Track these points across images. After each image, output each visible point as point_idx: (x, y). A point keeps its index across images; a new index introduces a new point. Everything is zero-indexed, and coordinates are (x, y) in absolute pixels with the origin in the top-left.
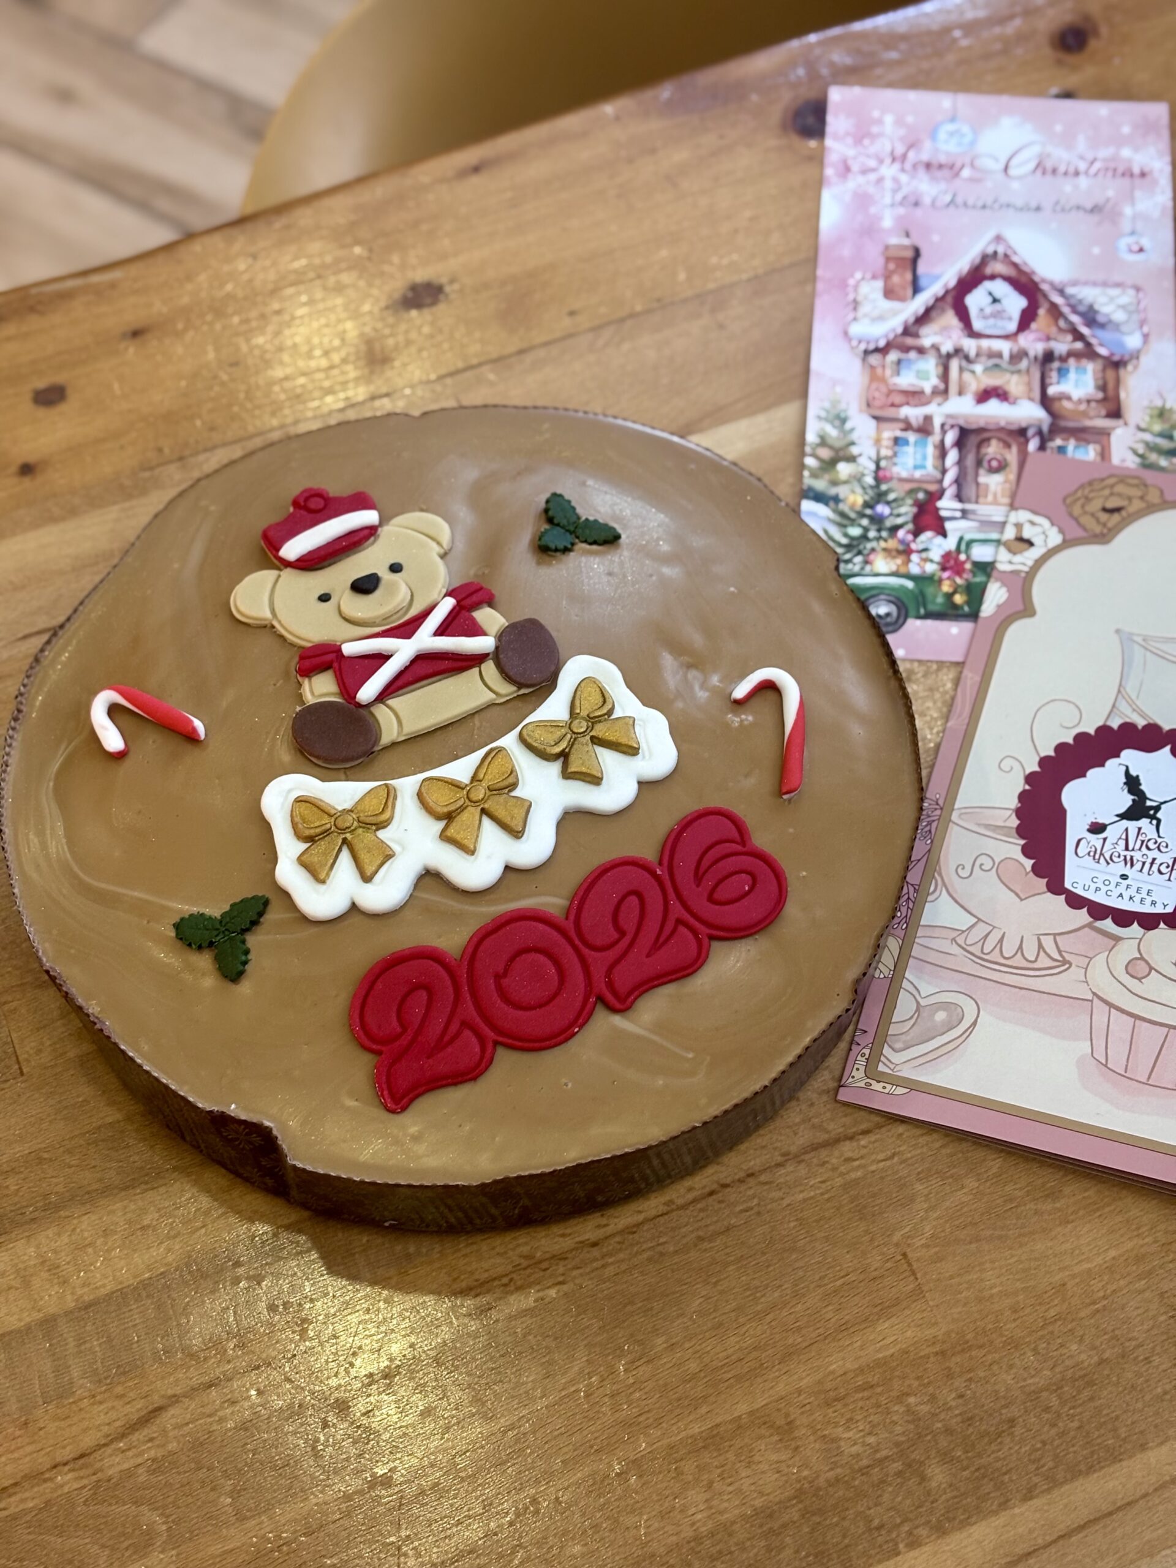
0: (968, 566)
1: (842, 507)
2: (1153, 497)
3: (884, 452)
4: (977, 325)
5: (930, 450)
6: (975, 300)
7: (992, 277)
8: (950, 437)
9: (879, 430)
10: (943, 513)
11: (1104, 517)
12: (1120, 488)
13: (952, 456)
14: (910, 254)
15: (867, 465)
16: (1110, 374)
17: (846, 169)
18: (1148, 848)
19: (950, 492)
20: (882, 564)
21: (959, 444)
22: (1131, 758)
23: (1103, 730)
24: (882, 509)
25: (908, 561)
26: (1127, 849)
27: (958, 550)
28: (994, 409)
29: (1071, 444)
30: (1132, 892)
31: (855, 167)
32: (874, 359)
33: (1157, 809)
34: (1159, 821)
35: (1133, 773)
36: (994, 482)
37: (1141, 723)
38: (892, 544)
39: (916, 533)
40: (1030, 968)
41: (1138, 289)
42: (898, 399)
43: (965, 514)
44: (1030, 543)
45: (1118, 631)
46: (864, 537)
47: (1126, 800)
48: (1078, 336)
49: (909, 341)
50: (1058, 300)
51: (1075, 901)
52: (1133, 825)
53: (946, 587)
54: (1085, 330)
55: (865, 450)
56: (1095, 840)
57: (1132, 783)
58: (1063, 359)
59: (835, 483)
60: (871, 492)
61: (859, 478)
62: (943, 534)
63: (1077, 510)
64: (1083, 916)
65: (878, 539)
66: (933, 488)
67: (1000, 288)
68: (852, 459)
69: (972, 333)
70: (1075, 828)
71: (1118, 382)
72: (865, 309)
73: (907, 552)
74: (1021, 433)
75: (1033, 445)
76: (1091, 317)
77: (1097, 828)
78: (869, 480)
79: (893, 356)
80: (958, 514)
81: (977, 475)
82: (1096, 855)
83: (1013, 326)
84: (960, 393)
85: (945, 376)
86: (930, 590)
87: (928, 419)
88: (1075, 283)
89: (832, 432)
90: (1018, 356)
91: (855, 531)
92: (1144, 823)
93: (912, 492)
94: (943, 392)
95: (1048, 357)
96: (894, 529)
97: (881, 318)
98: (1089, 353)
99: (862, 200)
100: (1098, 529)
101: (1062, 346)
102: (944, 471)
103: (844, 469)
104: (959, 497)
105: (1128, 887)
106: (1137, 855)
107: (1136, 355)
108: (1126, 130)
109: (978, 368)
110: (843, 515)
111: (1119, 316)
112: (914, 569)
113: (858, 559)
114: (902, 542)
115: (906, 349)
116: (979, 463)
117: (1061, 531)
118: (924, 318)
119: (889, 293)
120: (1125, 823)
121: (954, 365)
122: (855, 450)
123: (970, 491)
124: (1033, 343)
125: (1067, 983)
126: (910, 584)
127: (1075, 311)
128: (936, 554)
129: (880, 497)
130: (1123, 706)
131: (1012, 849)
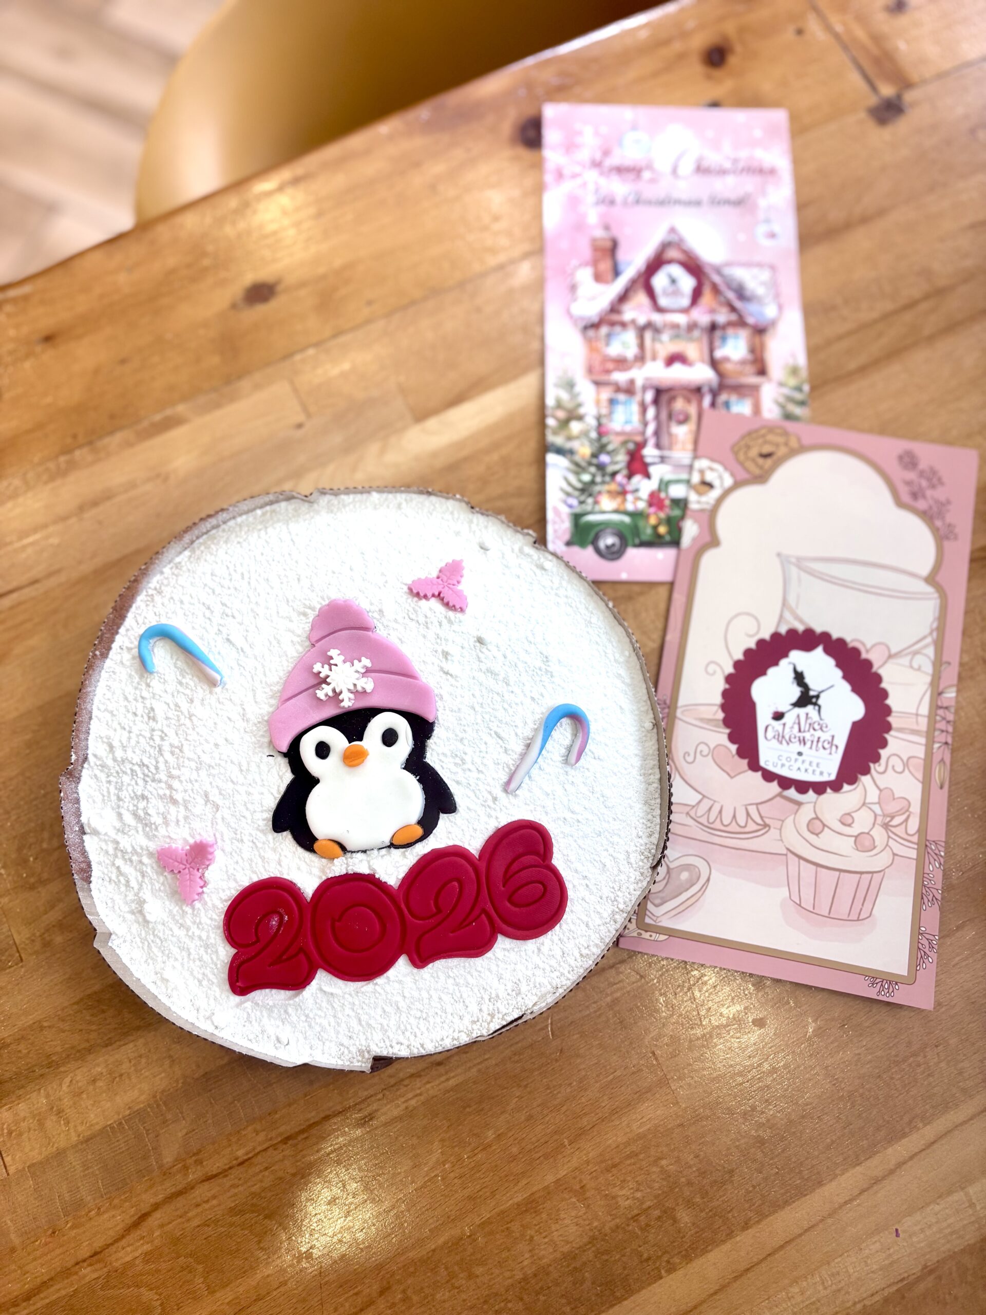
0: (667, 502)
1: (577, 458)
2: (794, 443)
3: (604, 411)
4: (663, 301)
5: (635, 408)
6: (659, 281)
7: (669, 262)
8: (649, 396)
9: (598, 393)
10: (648, 460)
11: (761, 461)
12: (770, 437)
13: (651, 412)
14: (608, 244)
15: (591, 421)
16: (757, 340)
17: (560, 175)
18: (814, 729)
19: (651, 442)
20: (607, 503)
21: (656, 402)
22: (796, 656)
23: (776, 636)
24: (604, 458)
25: (625, 500)
26: (800, 731)
27: (659, 490)
28: (679, 374)
29: (733, 398)
30: (806, 765)
31: (566, 172)
32: (591, 333)
33: (817, 697)
34: (820, 707)
35: (799, 669)
36: (682, 432)
37: (801, 628)
38: (613, 487)
39: (630, 477)
40: (742, 833)
41: (773, 268)
42: (610, 366)
43: (663, 459)
44: (710, 486)
45: (779, 555)
46: (593, 482)
47: (795, 692)
48: (733, 309)
49: (615, 317)
50: (716, 279)
51: (769, 776)
52: (802, 711)
53: (653, 521)
54: (738, 304)
55: (589, 410)
56: (777, 725)
57: (799, 678)
58: (724, 327)
59: (570, 438)
60: (596, 445)
61: (585, 434)
62: (648, 476)
63: (742, 457)
64: (774, 787)
65: (603, 483)
66: (639, 439)
67: (676, 270)
68: (580, 418)
69: (659, 309)
70: (763, 717)
71: (762, 347)
72: (581, 292)
73: (623, 493)
74: (697, 391)
75: (707, 400)
76: (741, 293)
77: (778, 716)
78: (594, 435)
79: (604, 330)
80: (657, 460)
81: (668, 427)
82: (780, 738)
83: (685, 302)
84: (654, 358)
85: (641, 346)
86: (641, 523)
87: (632, 382)
88: (729, 264)
89: (565, 396)
90: (692, 326)
91: (586, 478)
92: (810, 708)
93: (624, 443)
94: (641, 358)
95: (713, 327)
96: (614, 474)
97: (593, 298)
98: (741, 323)
99: (573, 201)
100: (757, 471)
101: (722, 317)
102: (645, 424)
103: (575, 427)
104: (658, 446)
105: (803, 762)
106: (807, 736)
107: (773, 323)
108: (758, 133)
109: (665, 337)
110: (577, 465)
111: (760, 291)
112: (630, 507)
113: (590, 501)
114: (620, 485)
115: (612, 324)
116: (670, 416)
117: (733, 475)
118: (623, 298)
119: (598, 278)
120: (798, 710)
121: (648, 336)
122: (582, 411)
123: (665, 440)
124: (701, 316)
125: (767, 842)
126: (627, 519)
127: (729, 287)
128: (644, 494)
129: (602, 448)
130: (787, 615)
131: (721, 737)
